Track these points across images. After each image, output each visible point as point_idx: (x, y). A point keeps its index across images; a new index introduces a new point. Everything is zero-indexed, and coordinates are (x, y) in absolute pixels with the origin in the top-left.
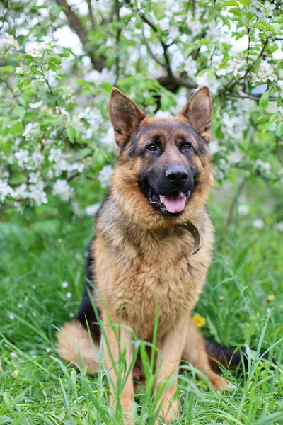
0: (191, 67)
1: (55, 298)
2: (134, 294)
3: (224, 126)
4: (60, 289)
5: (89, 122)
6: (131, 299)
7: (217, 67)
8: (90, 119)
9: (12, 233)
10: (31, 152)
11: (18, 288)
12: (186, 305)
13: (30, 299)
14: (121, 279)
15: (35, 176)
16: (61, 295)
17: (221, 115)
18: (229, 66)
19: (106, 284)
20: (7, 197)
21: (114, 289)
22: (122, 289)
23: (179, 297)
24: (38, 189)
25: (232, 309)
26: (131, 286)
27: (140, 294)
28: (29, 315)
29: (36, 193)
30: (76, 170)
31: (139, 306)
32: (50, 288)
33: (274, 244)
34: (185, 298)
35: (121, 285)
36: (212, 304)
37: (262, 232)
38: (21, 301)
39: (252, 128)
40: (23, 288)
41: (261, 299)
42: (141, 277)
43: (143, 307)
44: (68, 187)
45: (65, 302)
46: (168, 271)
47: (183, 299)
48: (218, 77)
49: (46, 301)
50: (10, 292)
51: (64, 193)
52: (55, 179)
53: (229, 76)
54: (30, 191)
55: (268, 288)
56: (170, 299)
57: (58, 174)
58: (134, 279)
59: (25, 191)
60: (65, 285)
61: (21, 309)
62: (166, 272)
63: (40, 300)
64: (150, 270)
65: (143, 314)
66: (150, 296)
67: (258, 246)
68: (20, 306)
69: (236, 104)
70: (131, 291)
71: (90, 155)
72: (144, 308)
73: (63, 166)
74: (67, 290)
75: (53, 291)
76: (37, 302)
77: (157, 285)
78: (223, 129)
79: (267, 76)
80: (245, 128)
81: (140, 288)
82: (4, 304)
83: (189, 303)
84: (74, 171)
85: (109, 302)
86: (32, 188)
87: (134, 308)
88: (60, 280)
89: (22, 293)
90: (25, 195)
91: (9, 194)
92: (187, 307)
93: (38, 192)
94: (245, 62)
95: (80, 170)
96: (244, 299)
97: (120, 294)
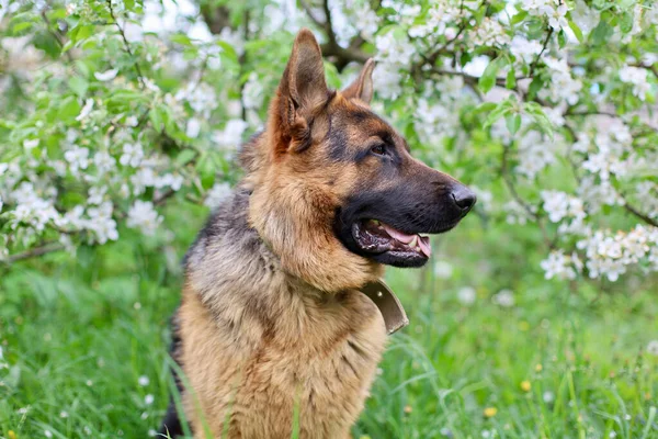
0: (368, 23)
1: (126, 402)
2: (253, 397)
3: (420, 120)
4: (134, 388)
5: (193, 105)
6: (248, 406)
7: (410, 22)
8: (195, 101)
9: (61, 296)
10: (92, 151)
11: (63, 385)
12: (342, 417)
13: (81, 402)
14: (230, 371)
15: (98, 193)
16: (135, 398)
17: (415, 103)
18: (430, 18)
19: (205, 380)
20: (47, 226)
21: (217, 389)
22: (231, 389)
23: (330, 404)
24: (102, 214)
25: (425, 430)
26: (249, 383)
27: (264, 399)
28: (79, 431)
29: (98, 223)
30: (169, 187)
31: (261, 417)
32: (118, 386)
33: (492, 328)
34: (341, 406)
35: (230, 381)
36: (391, 420)
37: (473, 309)
38: (67, 406)
39: (462, 135)
40: (72, 385)
41: (472, 414)
42: (264, 367)
43: (267, 419)
44: (154, 214)
45: (142, 411)
46: (311, 362)
47: (338, 408)
48: (411, 39)
49: (109, 407)
50: (49, 391)
51: (146, 224)
52: (132, 200)
53: (430, 38)
54: (89, 218)
55: (483, 398)
56: (314, 408)
57: (137, 192)
58: (251, 370)
59: (80, 218)
60: (144, 381)
61: (65, 420)
62: (308, 363)
63: (99, 406)
64: (282, 358)
65: (266, 431)
66: (280, 400)
67: (466, 330)
68: (64, 414)
69: (439, 87)
70: (247, 392)
71: (193, 162)
72: (270, 421)
73: (147, 178)
74: (146, 390)
75: (123, 391)
76: (93, 408)
77: (291, 383)
78: (418, 126)
79: (494, 37)
80: (451, 133)
81: (263, 388)
82: (36, 410)
83: (346, 414)
84: (165, 187)
85: (209, 411)
86: (92, 212)
87: (253, 420)
88: (136, 374)
89: (69, 392)
90: (79, 224)
91: (52, 220)
92: (342, 421)
93: (102, 219)
94: (459, 11)
95: (176, 186)
96: (447, 412)
97: (227, 398)
